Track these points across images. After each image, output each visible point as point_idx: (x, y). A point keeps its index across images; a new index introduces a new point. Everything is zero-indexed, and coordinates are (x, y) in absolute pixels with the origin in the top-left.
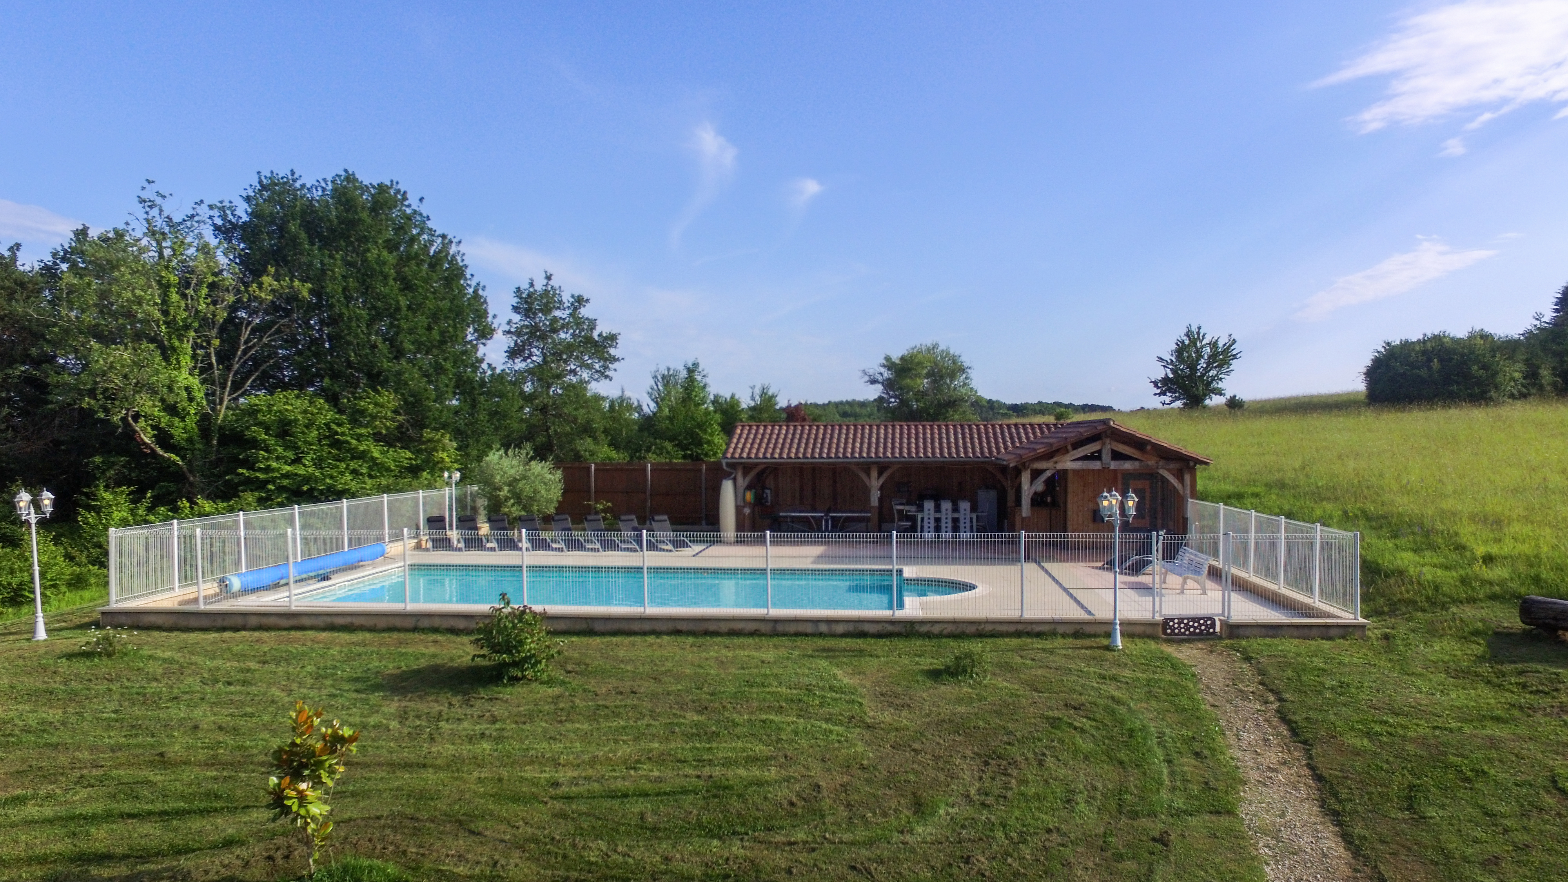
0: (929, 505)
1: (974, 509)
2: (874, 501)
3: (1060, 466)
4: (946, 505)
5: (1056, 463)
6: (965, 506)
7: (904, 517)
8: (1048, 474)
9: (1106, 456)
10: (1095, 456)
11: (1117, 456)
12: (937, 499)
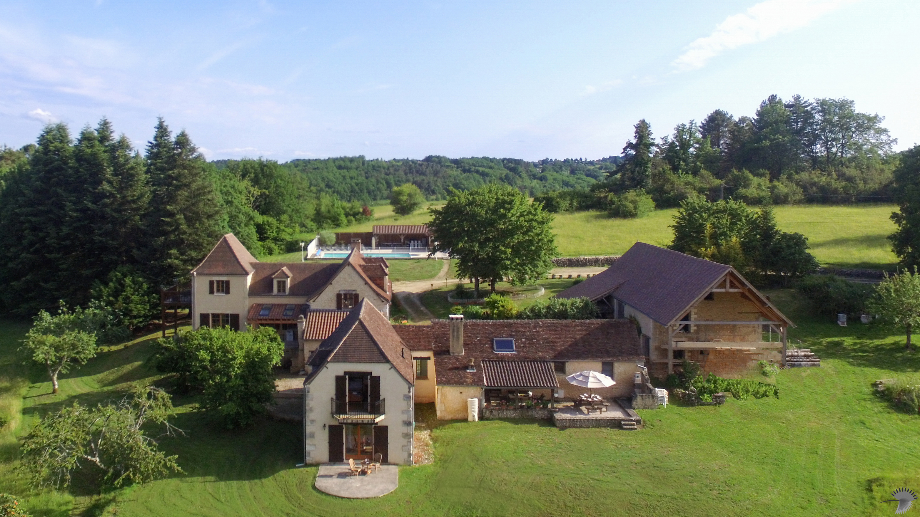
0: (412, 242)
1: (421, 242)
2: (402, 241)
4: (416, 242)
6: (419, 242)
7: (407, 244)
12: (414, 240)
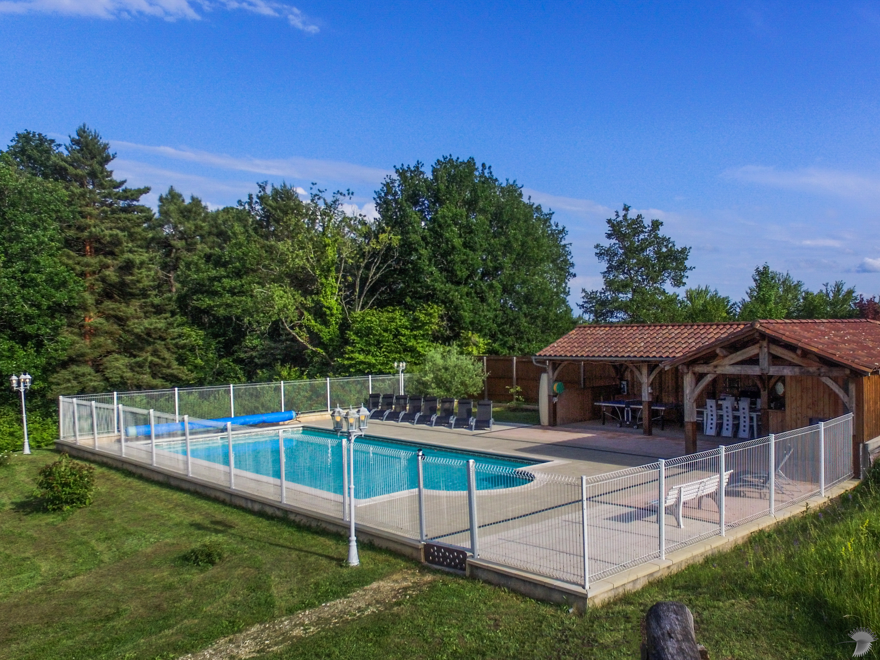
0: (711, 402)
3: (719, 370)
5: (716, 367)
8: (709, 378)
9: (764, 361)
10: (753, 361)
11: (775, 360)
